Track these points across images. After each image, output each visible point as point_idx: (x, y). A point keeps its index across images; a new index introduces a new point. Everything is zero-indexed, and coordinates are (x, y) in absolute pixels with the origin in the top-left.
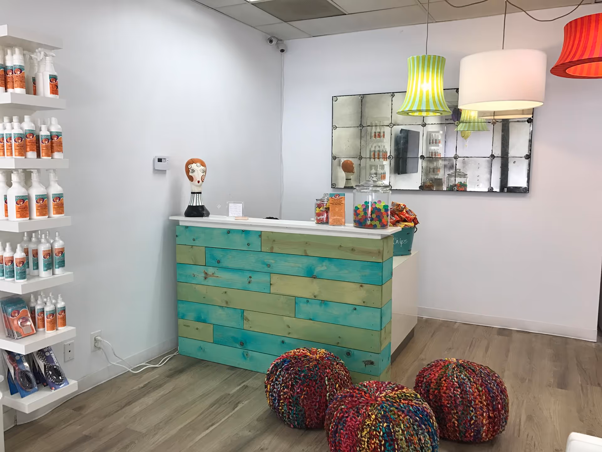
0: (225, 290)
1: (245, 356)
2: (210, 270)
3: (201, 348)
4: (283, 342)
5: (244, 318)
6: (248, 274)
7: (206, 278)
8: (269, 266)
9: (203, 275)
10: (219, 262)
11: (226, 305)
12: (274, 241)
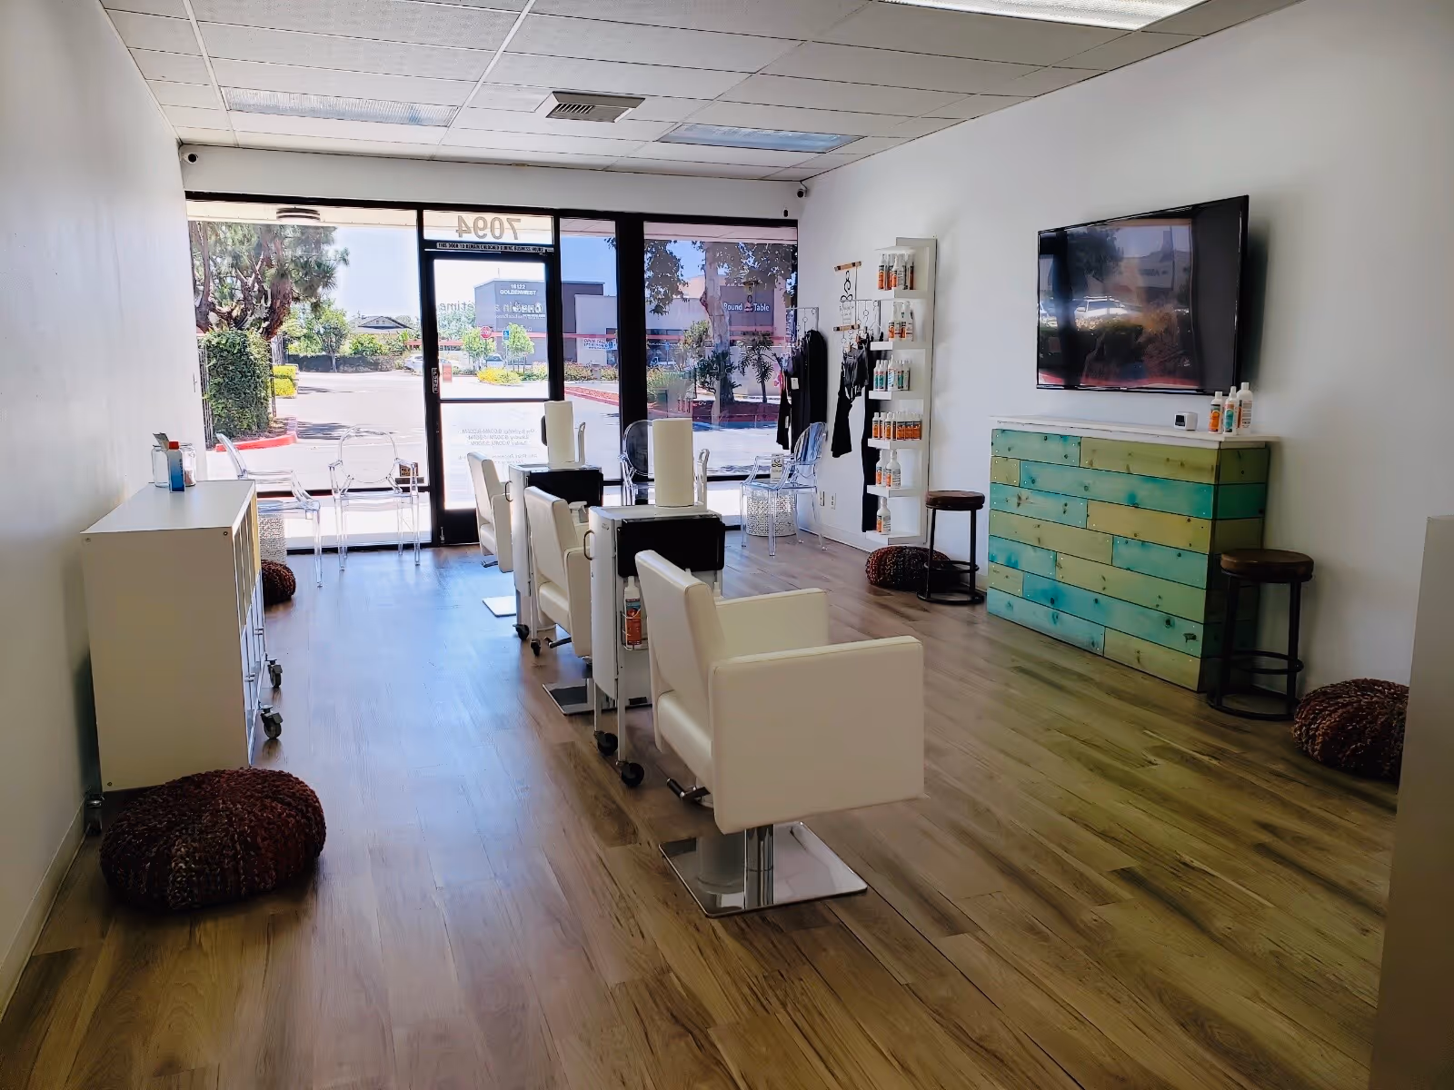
0: (1039, 522)
1: (1055, 618)
2: (1024, 493)
3: (1010, 605)
4: (1096, 601)
5: (1056, 564)
6: (1064, 500)
7: (1019, 504)
8: (1086, 488)
9: (1016, 500)
10: (1033, 482)
11: (1038, 546)
12: (1094, 451)
